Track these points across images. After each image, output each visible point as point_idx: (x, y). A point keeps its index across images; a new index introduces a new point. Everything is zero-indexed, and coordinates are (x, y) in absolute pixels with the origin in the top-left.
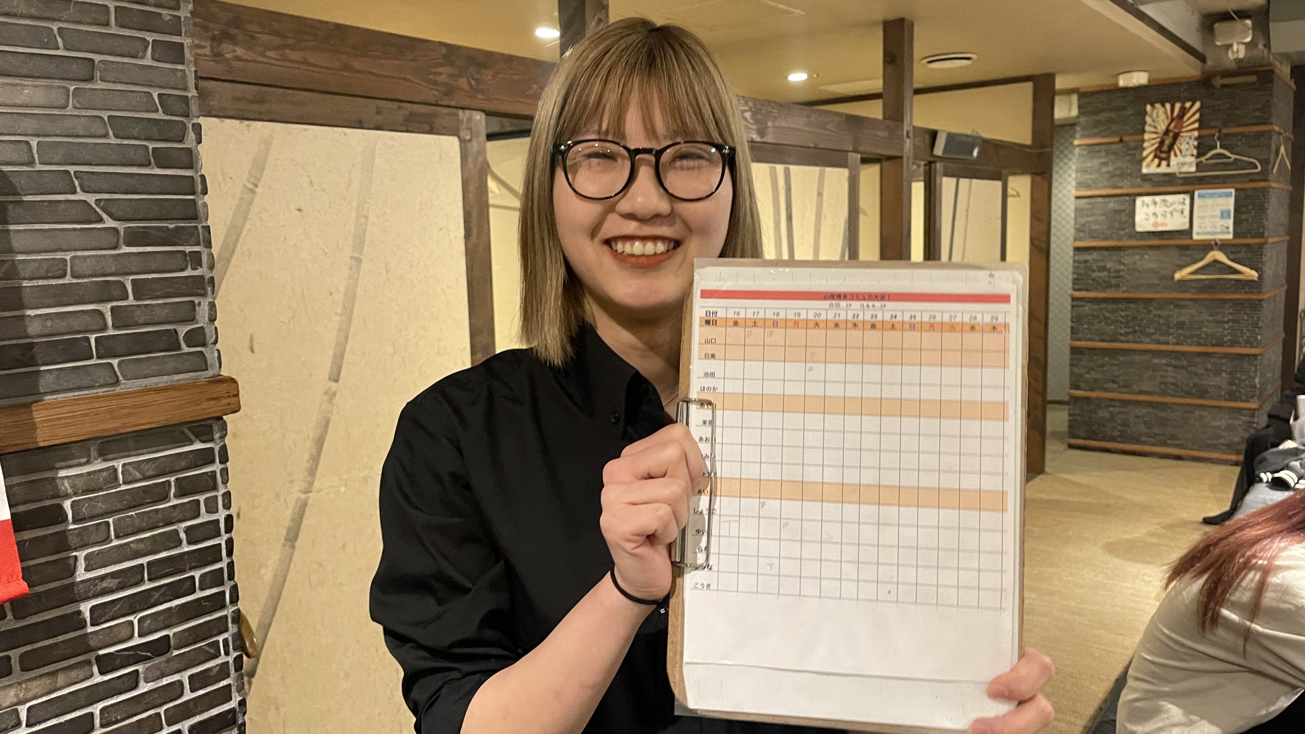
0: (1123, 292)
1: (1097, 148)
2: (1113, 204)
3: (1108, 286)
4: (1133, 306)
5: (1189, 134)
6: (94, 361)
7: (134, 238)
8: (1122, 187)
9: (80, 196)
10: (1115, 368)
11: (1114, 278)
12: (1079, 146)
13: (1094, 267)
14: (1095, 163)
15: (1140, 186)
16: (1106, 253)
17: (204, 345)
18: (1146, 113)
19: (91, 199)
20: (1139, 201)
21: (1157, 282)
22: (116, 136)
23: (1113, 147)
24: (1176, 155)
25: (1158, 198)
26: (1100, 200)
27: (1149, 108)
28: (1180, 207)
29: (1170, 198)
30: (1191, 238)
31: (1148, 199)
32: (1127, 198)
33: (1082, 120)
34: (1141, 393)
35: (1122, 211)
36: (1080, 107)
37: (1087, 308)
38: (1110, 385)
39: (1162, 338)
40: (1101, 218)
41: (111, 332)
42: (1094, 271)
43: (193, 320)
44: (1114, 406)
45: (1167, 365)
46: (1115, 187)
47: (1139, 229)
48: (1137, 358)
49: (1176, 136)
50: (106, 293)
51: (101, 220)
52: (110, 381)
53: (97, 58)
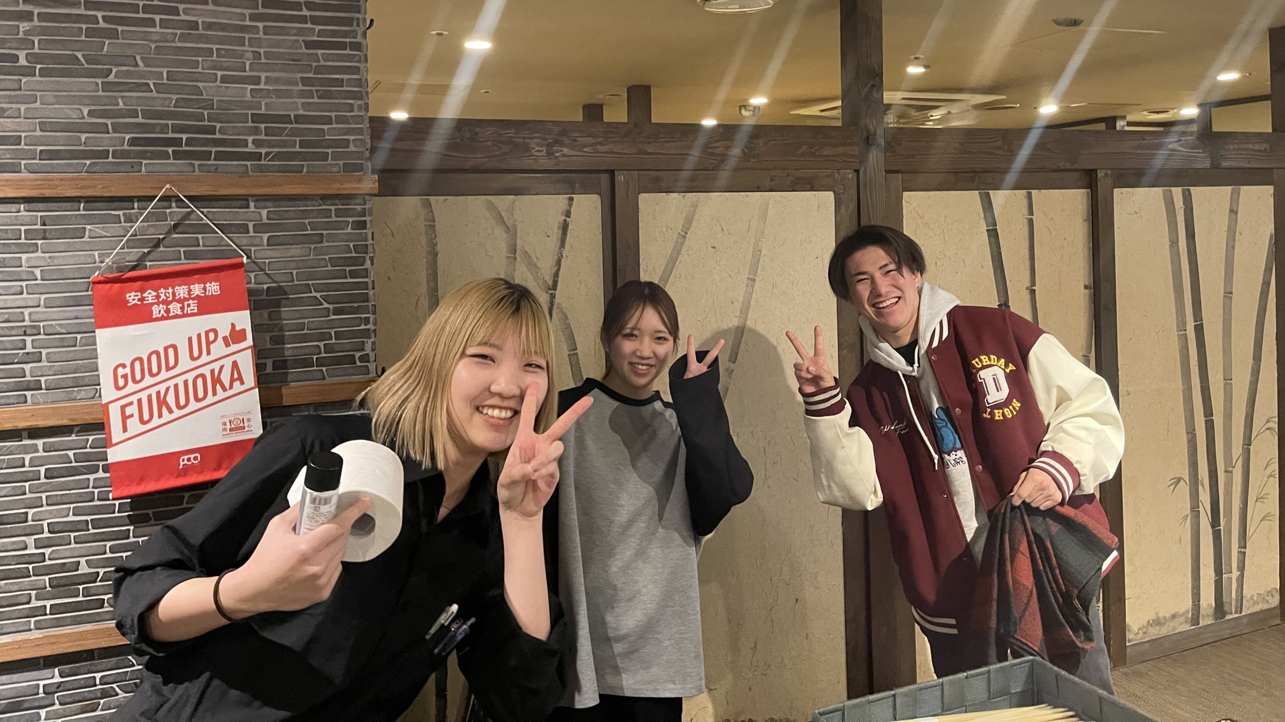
6: (315, 368)
7: (337, 312)
9: (314, 294)
17: (368, 362)
19: (318, 295)
22: (332, 266)
41: (323, 355)
43: (363, 350)
50: (322, 337)
51: (322, 304)
52: (320, 377)
53: (325, 232)
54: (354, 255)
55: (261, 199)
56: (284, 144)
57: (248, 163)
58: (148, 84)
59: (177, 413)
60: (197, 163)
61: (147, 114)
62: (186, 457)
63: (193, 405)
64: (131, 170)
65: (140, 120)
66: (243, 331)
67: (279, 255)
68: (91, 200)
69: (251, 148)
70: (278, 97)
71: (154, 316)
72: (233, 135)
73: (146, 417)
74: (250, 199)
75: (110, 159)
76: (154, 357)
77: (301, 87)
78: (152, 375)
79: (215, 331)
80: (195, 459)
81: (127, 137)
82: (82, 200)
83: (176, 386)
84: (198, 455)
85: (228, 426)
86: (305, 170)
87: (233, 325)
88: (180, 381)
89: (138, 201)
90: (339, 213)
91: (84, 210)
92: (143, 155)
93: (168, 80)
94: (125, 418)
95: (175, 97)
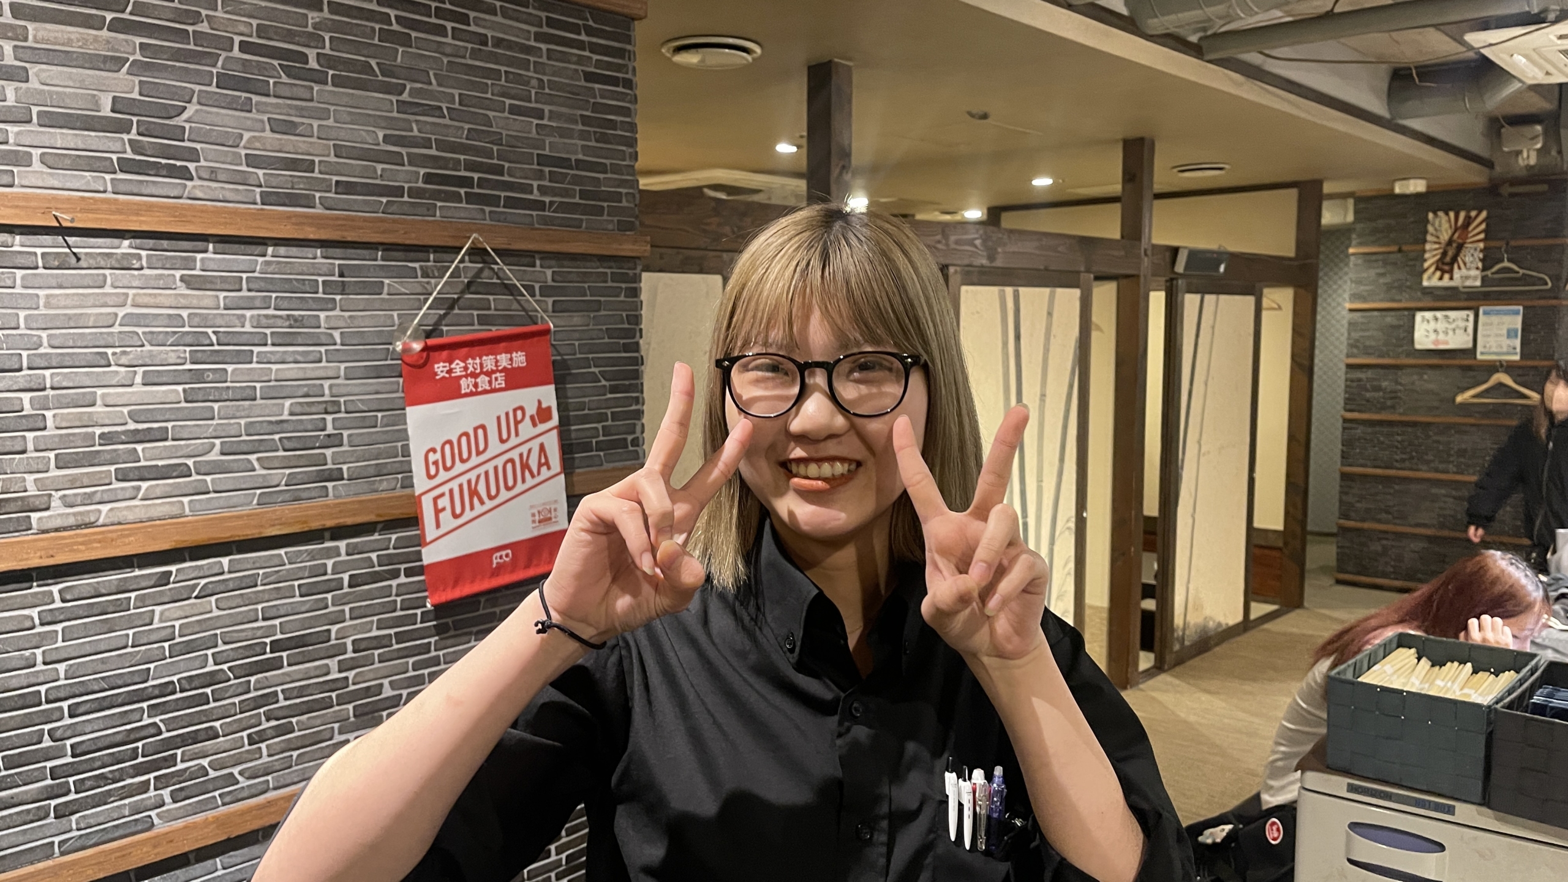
0: (1400, 414)
1: (1374, 258)
2: (1390, 319)
3: (1383, 408)
4: (1410, 430)
5: (1475, 245)
7: (614, 390)
8: (1400, 301)
9: (593, 369)
10: (1388, 497)
11: (1392, 398)
12: (1353, 254)
13: (1368, 386)
14: (1372, 273)
15: (1420, 300)
16: (1382, 371)
18: (1428, 221)
19: (596, 370)
20: (1419, 316)
21: (1436, 404)
22: (608, 338)
23: (1392, 256)
24: (1459, 268)
25: (1439, 314)
26: (1376, 313)
27: (1431, 216)
28: (1462, 324)
29: (1452, 314)
30: (1475, 358)
31: (1428, 315)
32: (1406, 313)
33: (1359, 226)
34: (1417, 525)
35: (1398, 327)
36: (1356, 212)
37: (1359, 431)
38: (1384, 516)
39: (1441, 466)
40: (1375, 333)
41: (601, 438)
42: (1367, 390)
44: (1387, 539)
45: (1445, 496)
46: (1393, 300)
47: (1418, 346)
48: (1413, 487)
49: (1460, 247)
50: (602, 418)
51: (600, 381)
52: (599, 463)
53: (602, 299)
54: (626, 326)
55: (546, 256)
56: (566, 193)
57: (534, 213)
58: (440, 108)
59: (489, 504)
60: (487, 209)
61: (442, 145)
62: (498, 554)
63: (504, 495)
64: (426, 212)
65: (433, 152)
66: (549, 409)
67: (563, 324)
68: (389, 248)
69: (536, 195)
70: (561, 136)
71: (463, 392)
72: (521, 178)
73: (458, 511)
74: (537, 256)
75: (406, 198)
76: (464, 440)
77: (580, 127)
78: (463, 461)
79: (522, 408)
80: (506, 556)
81: (422, 171)
82: (381, 248)
83: (487, 473)
84: (509, 551)
85: (537, 518)
86: (584, 225)
87: (540, 402)
88: (490, 467)
89: (435, 252)
90: (615, 278)
91: (383, 259)
92: (436, 195)
93: (460, 104)
94: (438, 511)
95: (467, 126)
